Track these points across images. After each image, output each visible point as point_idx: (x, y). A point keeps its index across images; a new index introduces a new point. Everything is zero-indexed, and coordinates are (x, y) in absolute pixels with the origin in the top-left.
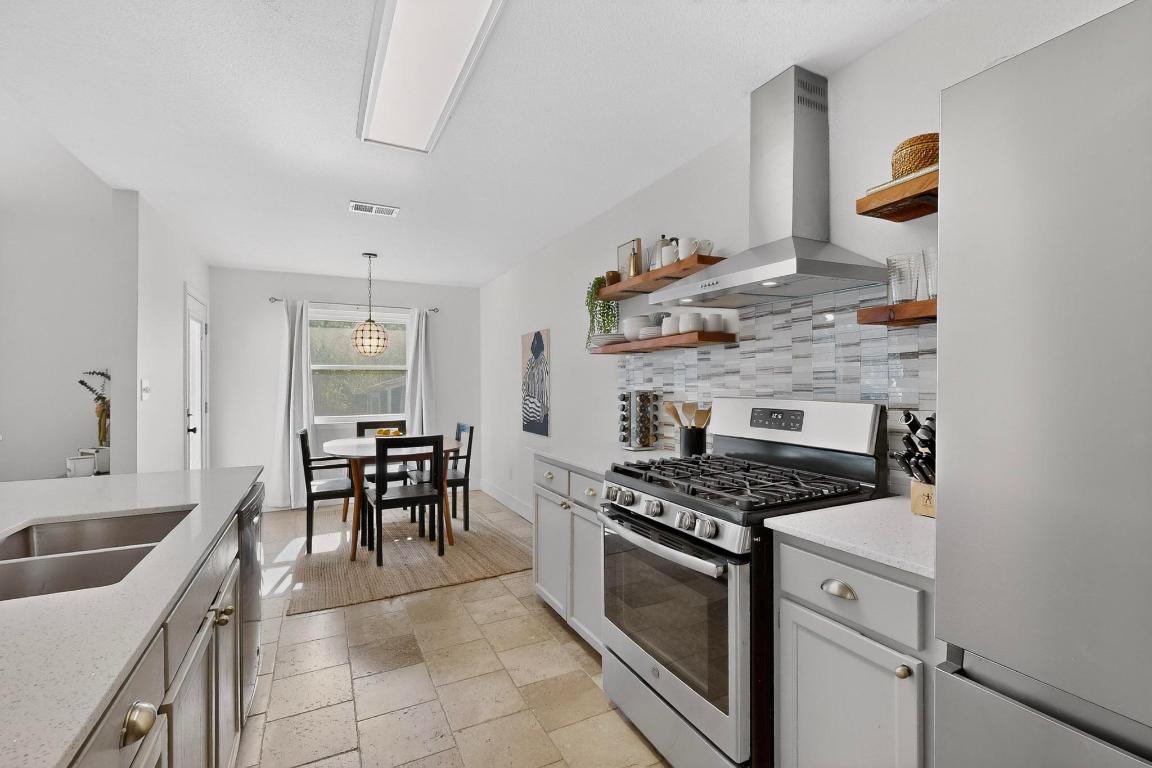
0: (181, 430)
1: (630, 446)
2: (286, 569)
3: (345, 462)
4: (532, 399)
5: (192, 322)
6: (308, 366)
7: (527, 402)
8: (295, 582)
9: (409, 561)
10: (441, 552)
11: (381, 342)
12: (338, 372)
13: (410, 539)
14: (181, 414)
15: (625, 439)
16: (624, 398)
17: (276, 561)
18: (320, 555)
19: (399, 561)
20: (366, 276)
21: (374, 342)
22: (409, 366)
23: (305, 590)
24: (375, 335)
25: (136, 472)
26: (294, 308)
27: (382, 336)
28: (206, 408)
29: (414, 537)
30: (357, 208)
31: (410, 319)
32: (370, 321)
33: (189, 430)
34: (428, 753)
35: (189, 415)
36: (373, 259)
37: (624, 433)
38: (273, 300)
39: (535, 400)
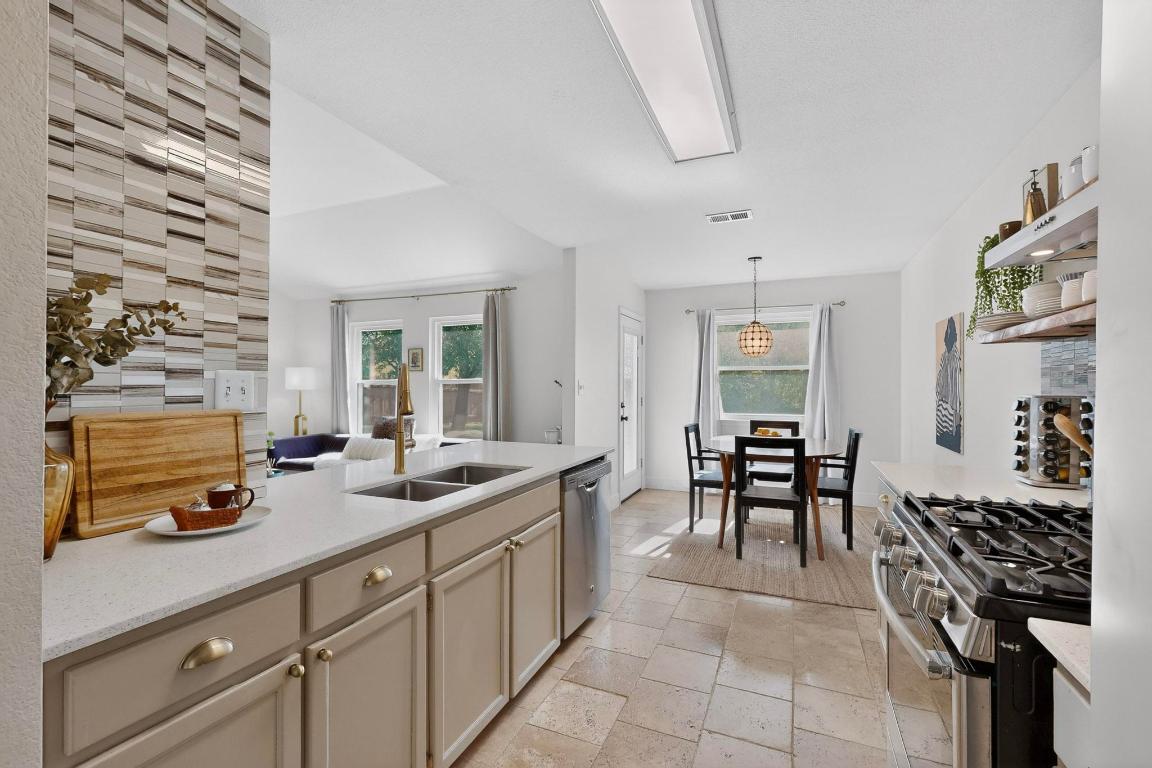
0: (616, 419)
1: (1027, 478)
2: (669, 539)
3: (718, 456)
4: (945, 405)
5: (626, 335)
6: (716, 368)
7: (940, 408)
8: (668, 551)
9: (767, 563)
10: (803, 564)
11: (764, 343)
12: (739, 372)
13: (782, 542)
14: (616, 406)
15: (1021, 467)
16: (1023, 406)
17: (665, 531)
18: (698, 535)
19: (759, 560)
20: (752, 279)
21: (757, 343)
22: (810, 366)
23: (671, 559)
24: (757, 336)
25: (573, 443)
26: (703, 316)
27: (764, 336)
28: (640, 401)
29: (787, 542)
30: (715, 220)
31: (812, 317)
32: (754, 322)
33: (623, 419)
34: (670, 732)
35: (623, 407)
36: (758, 262)
37: (1020, 458)
38: (688, 312)
39: (948, 406)
